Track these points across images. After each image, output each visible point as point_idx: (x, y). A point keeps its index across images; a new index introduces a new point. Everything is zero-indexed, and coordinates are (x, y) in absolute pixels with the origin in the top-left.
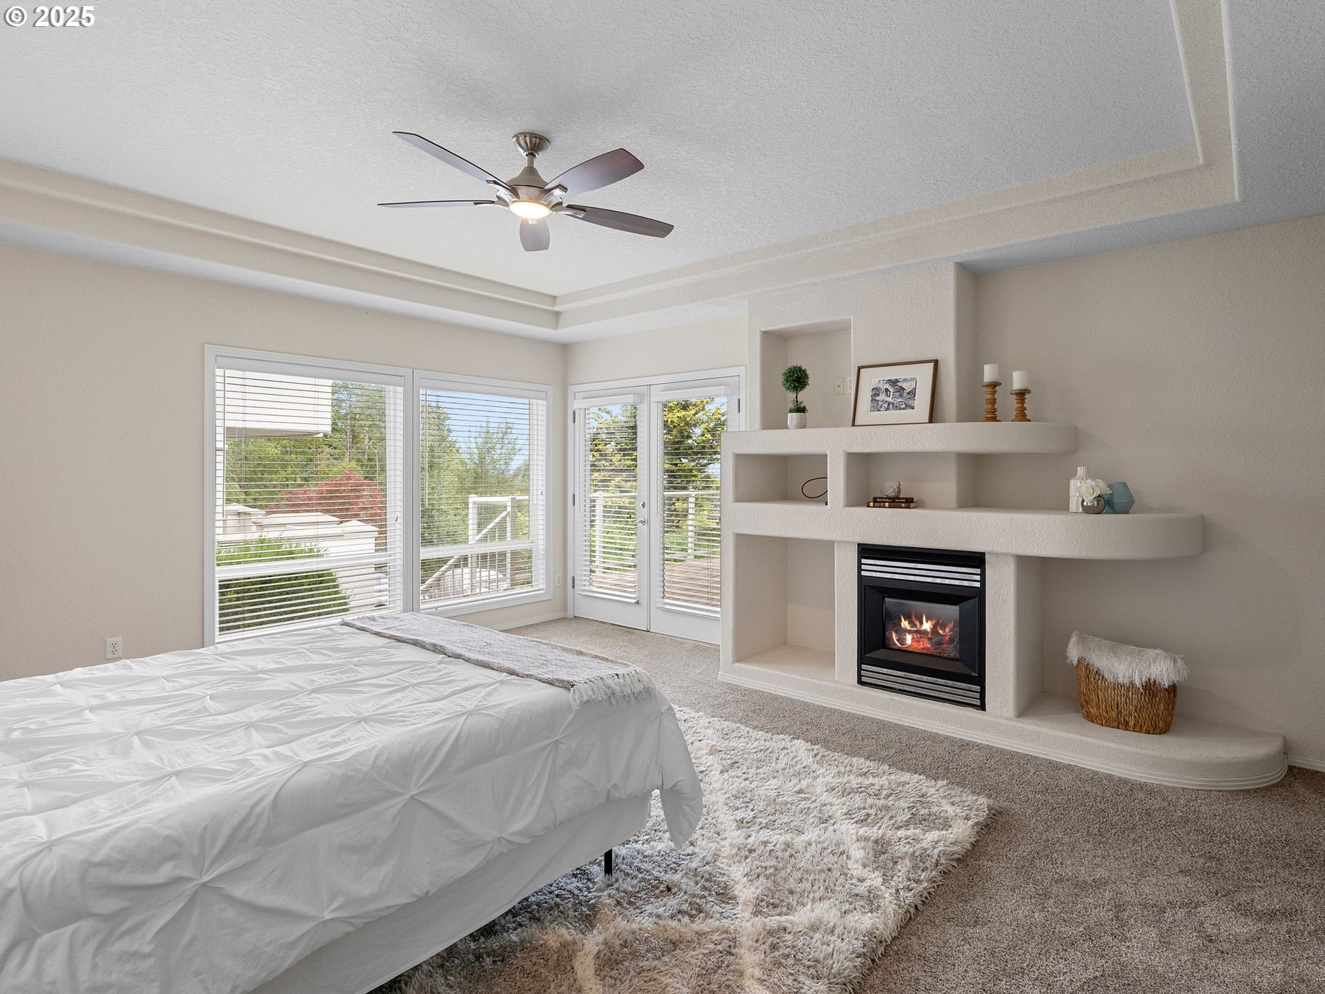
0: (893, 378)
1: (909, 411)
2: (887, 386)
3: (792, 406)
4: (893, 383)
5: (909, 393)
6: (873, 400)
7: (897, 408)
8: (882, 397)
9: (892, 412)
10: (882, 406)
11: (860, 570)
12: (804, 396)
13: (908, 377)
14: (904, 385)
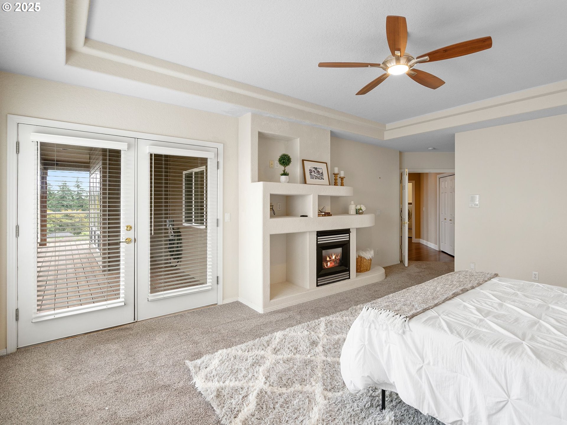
0: (315, 167)
1: (322, 180)
2: (314, 169)
3: (282, 172)
4: (316, 169)
5: (321, 173)
6: (310, 174)
7: (319, 179)
8: (313, 174)
9: (317, 180)
10: (314, 177)
11: (317, 241)
12: (288, 169)
13: (320, 167)
14: (319, 170)
